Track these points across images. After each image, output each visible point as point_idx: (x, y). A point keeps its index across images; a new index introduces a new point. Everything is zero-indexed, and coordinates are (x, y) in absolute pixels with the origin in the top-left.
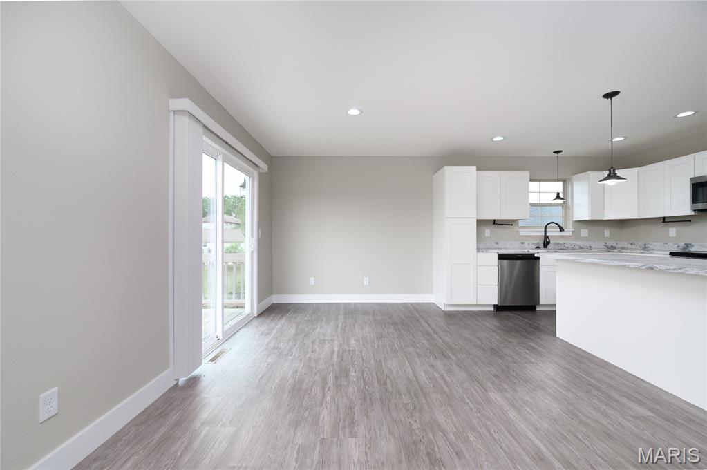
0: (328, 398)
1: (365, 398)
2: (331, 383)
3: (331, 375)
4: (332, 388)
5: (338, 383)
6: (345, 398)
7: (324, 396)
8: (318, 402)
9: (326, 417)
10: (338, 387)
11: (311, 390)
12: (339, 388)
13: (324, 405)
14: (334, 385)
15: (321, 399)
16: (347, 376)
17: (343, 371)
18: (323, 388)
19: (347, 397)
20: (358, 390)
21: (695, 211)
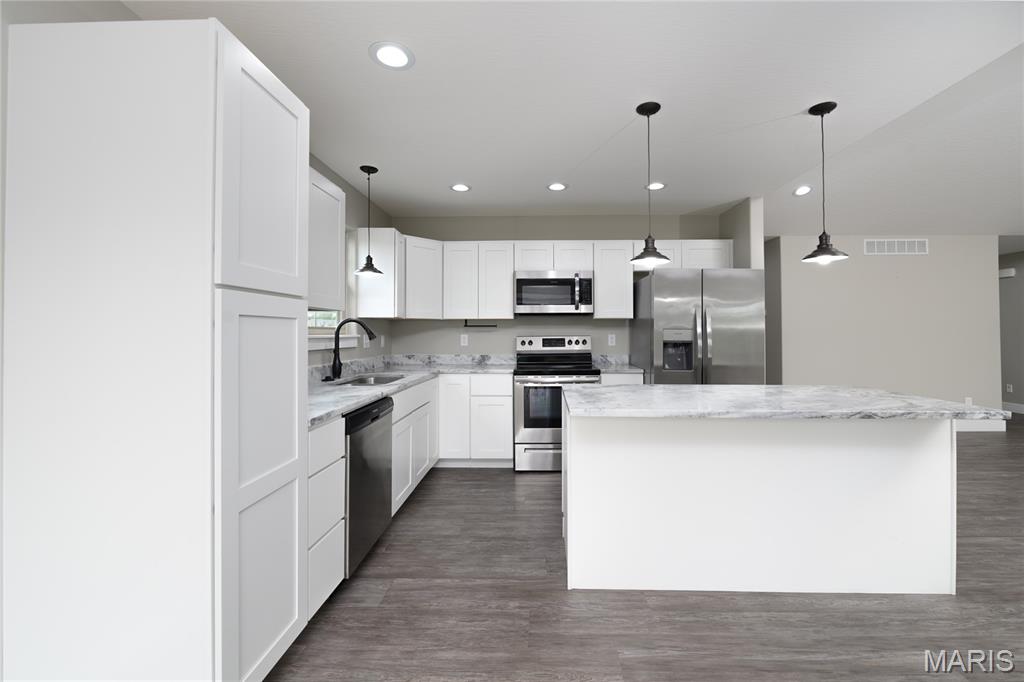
21: (515, 315)
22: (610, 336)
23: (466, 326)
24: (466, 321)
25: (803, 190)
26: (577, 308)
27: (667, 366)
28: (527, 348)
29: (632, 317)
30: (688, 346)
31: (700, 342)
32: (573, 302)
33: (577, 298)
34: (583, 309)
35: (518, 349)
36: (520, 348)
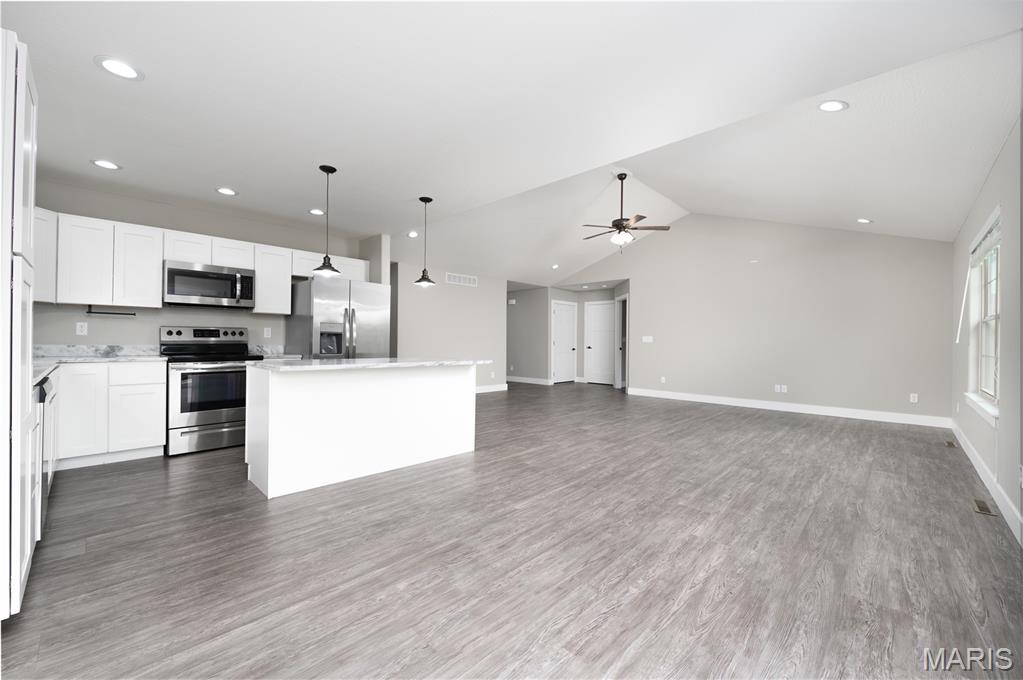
0: (702, 575)
1: (650, 556)
2: (685, 594)
3: (675, 608)
4: (687, 586)
5: (671, 588)
6: (677, 566)
7: (707, 580)
8: (719, 576)
9: (716, 558)
10: (676, 583)
11: (725, 595)
12: (676, 581)
13: (712, 570)
14: (682, 588)
15: (714, 578)
16: (648, 592)
17: (645, 604)
18: (702, 591)
19: (673, 566)
20: (650, 567)
21: (164, 304)
22: (265, 329)
23: (90, 312)
24: (90, 306)
25: (413, 234)
26: (238, 302)
27: (323, 351)
28: (174, 338)
29: (289, 313)
30: (339, 336)
31: (348, 335)
32: (233, 296)
33: (238, 293)
34: (244, 303)
35: (162, 339)
36: (166, 338)
